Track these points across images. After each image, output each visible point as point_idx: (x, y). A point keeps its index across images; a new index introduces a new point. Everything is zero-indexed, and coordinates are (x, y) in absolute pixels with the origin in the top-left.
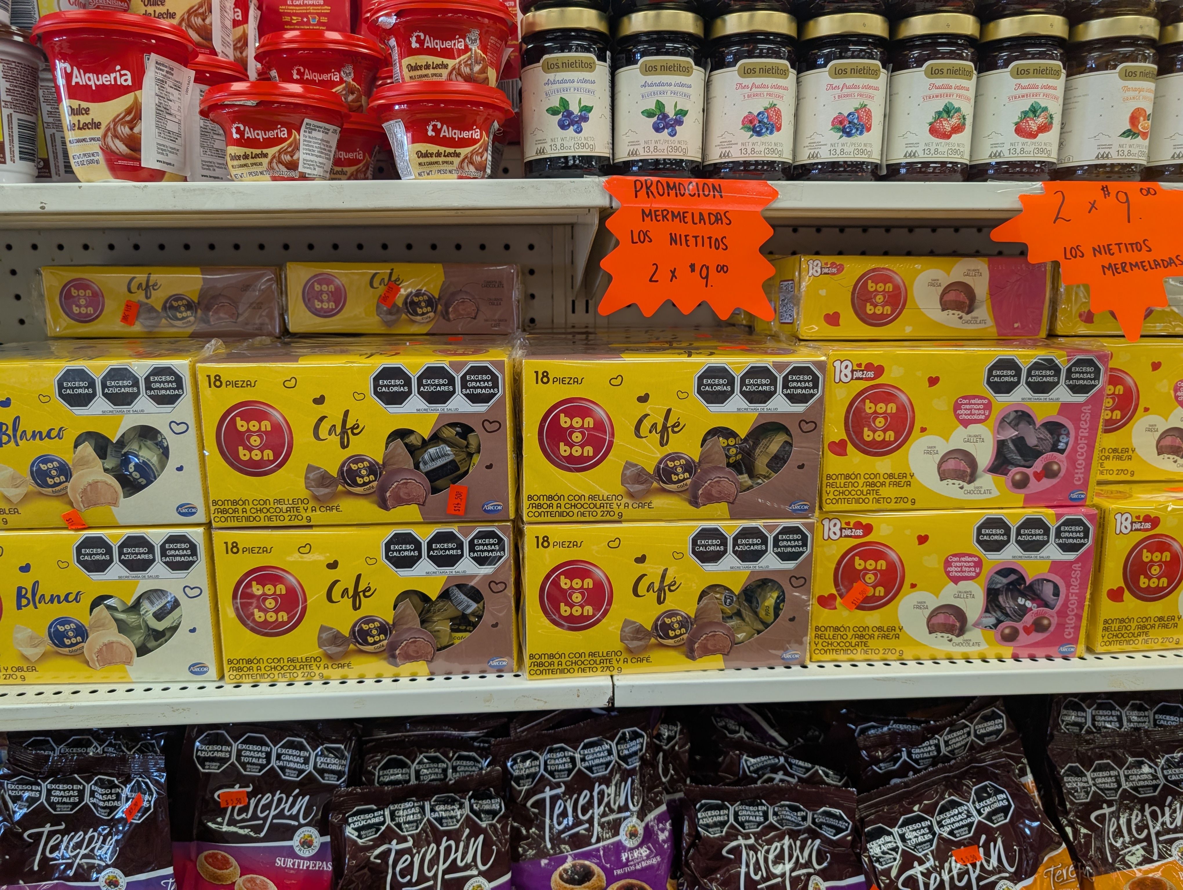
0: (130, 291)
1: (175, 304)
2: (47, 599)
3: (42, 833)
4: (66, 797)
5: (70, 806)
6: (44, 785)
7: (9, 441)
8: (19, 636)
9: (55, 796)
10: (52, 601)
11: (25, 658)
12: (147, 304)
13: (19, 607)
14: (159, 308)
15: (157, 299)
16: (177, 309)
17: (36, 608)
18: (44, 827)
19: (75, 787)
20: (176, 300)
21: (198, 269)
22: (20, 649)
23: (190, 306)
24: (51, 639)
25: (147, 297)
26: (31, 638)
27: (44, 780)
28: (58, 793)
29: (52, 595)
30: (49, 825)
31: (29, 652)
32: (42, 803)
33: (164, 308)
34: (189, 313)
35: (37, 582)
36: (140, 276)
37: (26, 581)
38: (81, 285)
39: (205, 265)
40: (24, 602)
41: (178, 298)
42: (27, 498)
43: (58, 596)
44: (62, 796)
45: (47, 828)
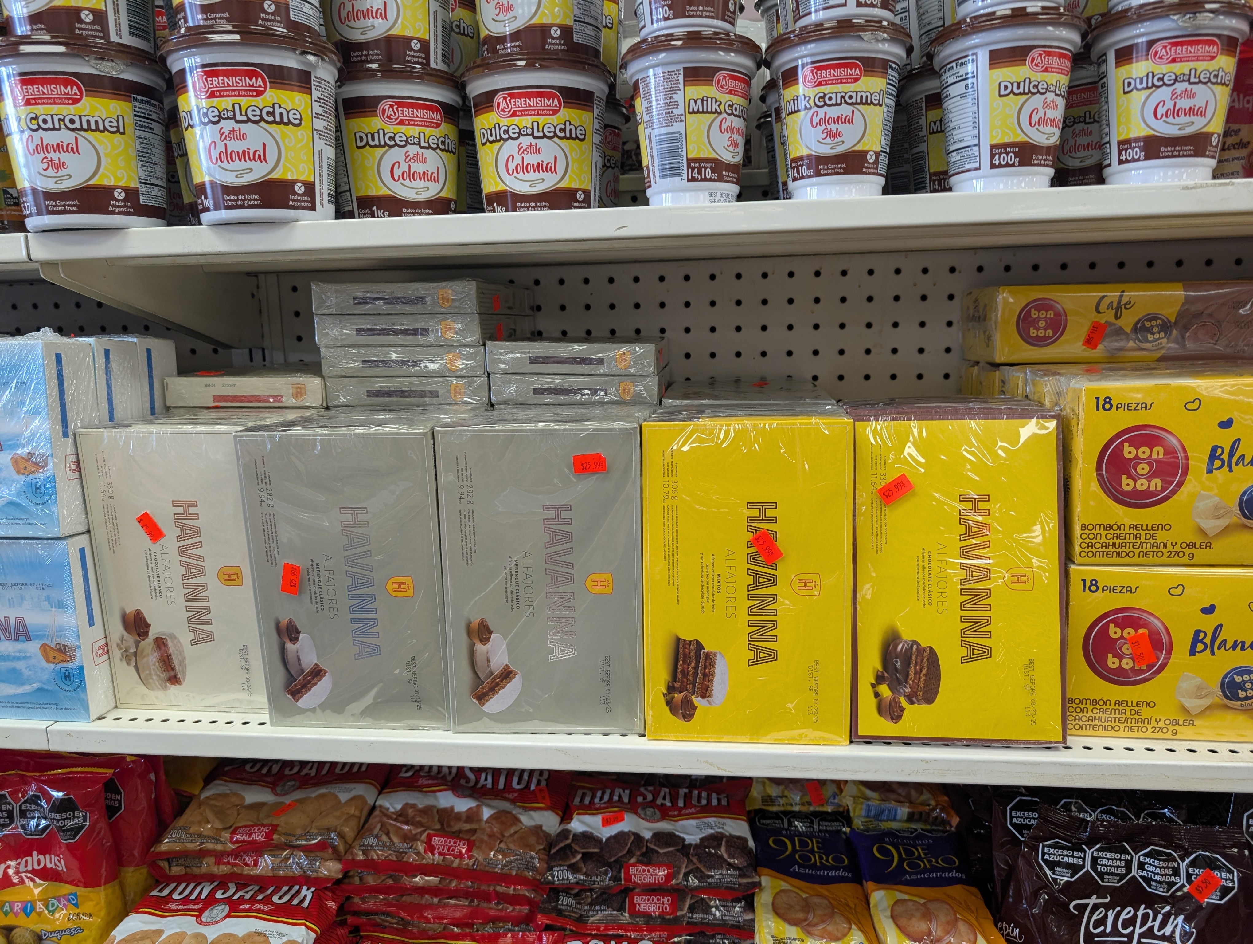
0: (1098, 311)
1: (1148, 324)
2: (1229, 644)
3: (1088, 904)
4: (1114, 867)
5: (1118, 878)
6: (1089, 853)
7: (1222, 466)
8: (1184, 685)
9: (1102, 865)
10: (1234, 647)
11: (1185, 710)
12: (1115, 324)
13: (1193, 652)
14: (1128, 330)
15: (1127, 321)
16: (1149, 330)
17: (1213, 654)
18: (1090, 898)
19: (1123, 857)
20: (1150, 320)
21: (1180, 285)
22: (1182, 699)
23: (1165, 327)
24: (1223, 691)
25: (1117, 318)
26: (1199, 688)
27: (1090, 845)
28: (1105, 862)
29: (1236, 642)
30: (1095, 896)
31: (1189, 703)
32: (1088, 871)
33: (1135, 329)
34: (1162, 334)
35: (1221, 625)
36: (1112, 294)
37: (1208, 624)
38: (1043, 305)
39: (1188, 282)
40: (1200, 647)
41: (1153, 318)
42: (1226, 530)
43: (1243, 643)
44: (1110, 866)
45: (1093, 900)
